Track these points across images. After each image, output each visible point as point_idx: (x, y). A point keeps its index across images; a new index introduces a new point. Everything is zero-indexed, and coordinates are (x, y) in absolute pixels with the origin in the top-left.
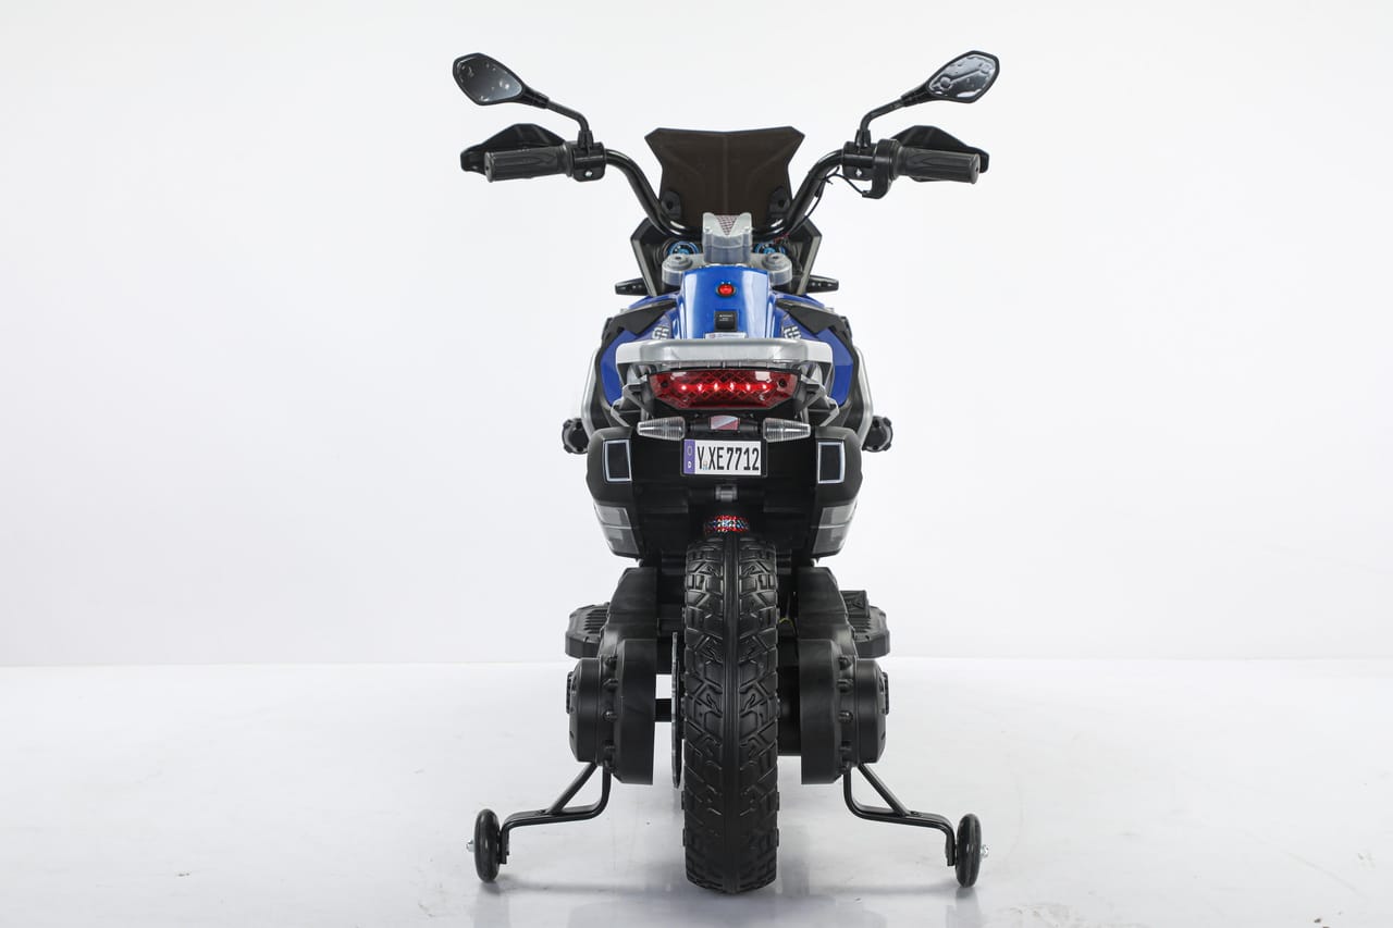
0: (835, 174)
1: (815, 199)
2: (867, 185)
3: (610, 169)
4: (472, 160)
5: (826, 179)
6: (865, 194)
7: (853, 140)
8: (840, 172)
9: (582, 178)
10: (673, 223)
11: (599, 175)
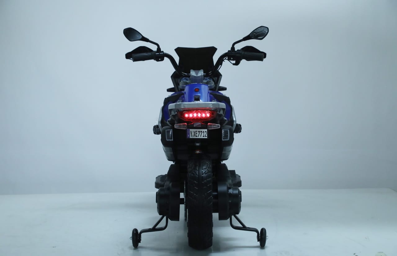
0: (225, 59)
1: (220, 66)
2: (234, 62)
3: (166, 58)
4: (128, 56)
5: (223, 60)
6: (234, 64)
7: (230, 50)
8: (227, 58)
9: (158, 61)
10: (182, 72)
11: (162, 60)
